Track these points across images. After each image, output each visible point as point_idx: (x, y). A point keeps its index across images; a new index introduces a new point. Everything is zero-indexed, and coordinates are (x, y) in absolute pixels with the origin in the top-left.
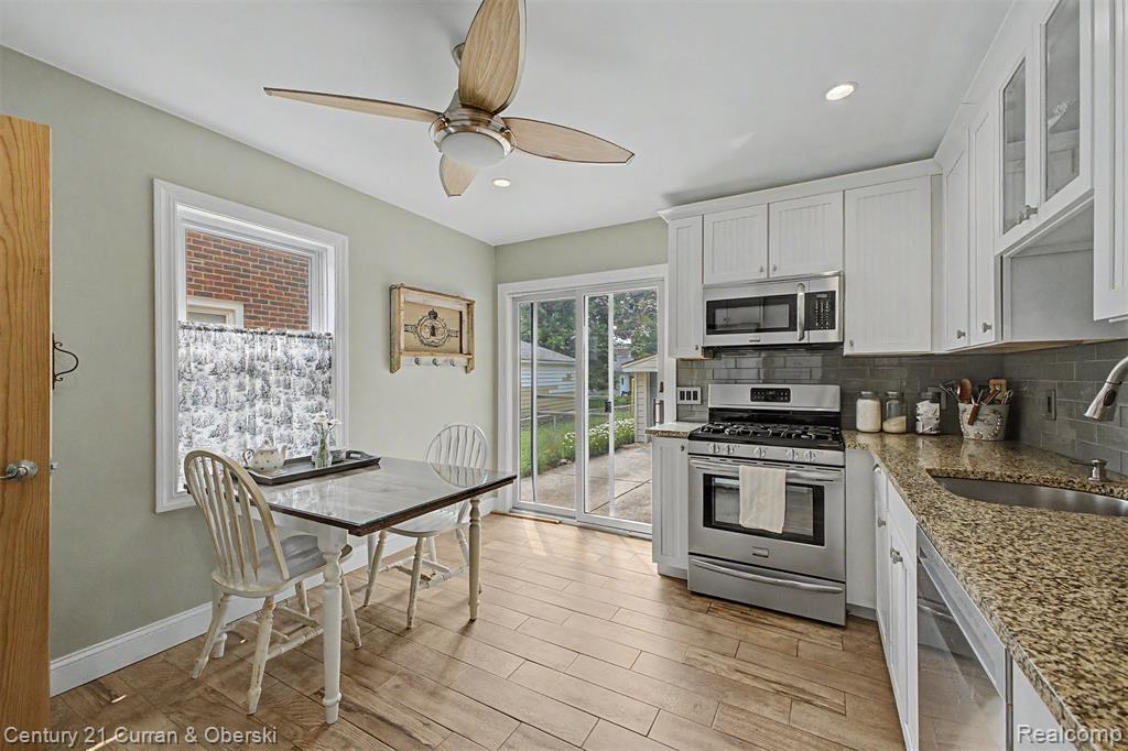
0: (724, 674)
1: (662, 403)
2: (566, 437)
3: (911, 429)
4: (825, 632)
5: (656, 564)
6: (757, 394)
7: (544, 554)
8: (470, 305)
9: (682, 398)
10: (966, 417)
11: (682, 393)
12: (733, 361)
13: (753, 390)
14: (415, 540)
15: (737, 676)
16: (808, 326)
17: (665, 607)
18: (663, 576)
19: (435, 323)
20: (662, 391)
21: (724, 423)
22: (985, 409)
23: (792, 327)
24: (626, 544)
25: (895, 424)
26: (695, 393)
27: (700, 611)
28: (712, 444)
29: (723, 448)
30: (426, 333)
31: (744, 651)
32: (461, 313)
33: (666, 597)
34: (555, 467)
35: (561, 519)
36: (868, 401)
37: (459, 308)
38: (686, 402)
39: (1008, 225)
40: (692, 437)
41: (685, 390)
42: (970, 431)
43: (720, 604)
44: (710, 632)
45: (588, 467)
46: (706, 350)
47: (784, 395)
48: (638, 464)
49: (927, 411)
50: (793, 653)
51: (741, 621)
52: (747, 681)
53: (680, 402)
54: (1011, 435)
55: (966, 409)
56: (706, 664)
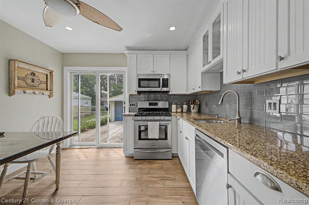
0: (147, 179)
1: (125, 107)
2: (87, 122)
3: (182, 112)
4: (168, 161)
5: (124, 154)
6: (150, 104)
7: (85, 159)
8: (51, 73)
9: (131, 106)
10: (192, 108)
11: (131, 104)
12: (144, 95)
13: (149, 103)
14: (27, 164)
15: (150, 179)
16: (163, 87)
17: (128, 165)
18: (126, 157)
19: (34, 77)
20: (125, 104)
21: (143, 112)
22: (195, 106)
23: (159, 87)
24: (114, 150)
25: (179, 110)
26: (134, 104)
27: (138, 164)
28: (141, 117)
29: (144, 118)
30: (29, 81)
31: (152, 171)
32: (47, 75)
33: (128, 163)
34: (84, 132)
35: (90, 146)
36: (174, 105)
37: (46, 73)
38: (132, 107)
39: (204, 65)
40: (136, 115)
41: (131, 103)
42: (192, 111)
43: (143, 161)
44: (141, 169)
45: (100, 129)
46: (138, 92)
47: (156, 104)
48: (112, 128)
49: (185, 107)
50: (162, 168)
51: (149, 164)
52: (153, 179)
53: (130, 107)
54: (199, 112)
55: (192, 106)
56: (142, 178)
